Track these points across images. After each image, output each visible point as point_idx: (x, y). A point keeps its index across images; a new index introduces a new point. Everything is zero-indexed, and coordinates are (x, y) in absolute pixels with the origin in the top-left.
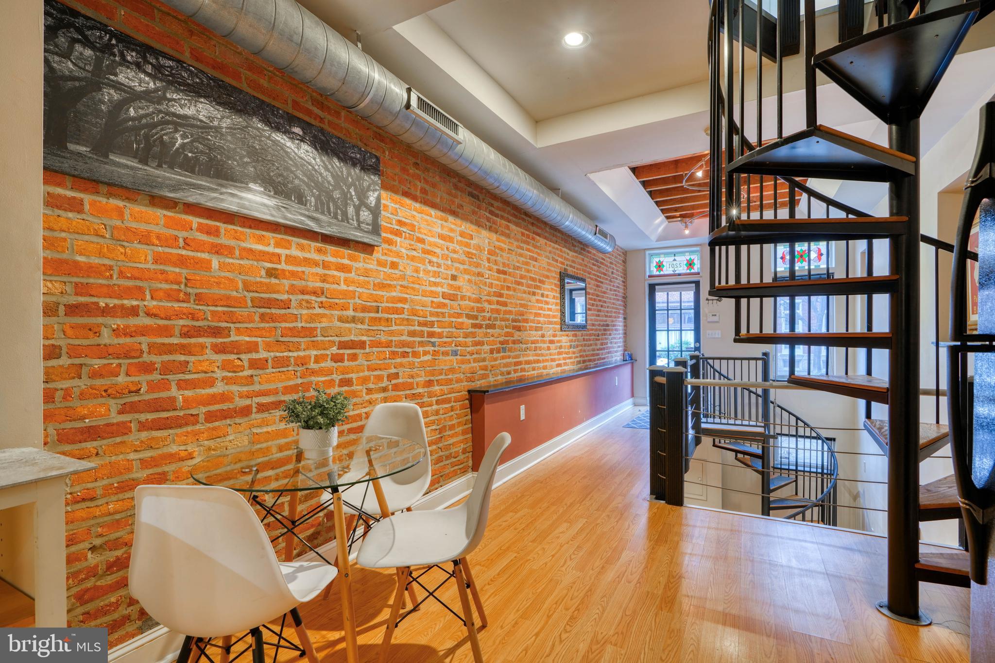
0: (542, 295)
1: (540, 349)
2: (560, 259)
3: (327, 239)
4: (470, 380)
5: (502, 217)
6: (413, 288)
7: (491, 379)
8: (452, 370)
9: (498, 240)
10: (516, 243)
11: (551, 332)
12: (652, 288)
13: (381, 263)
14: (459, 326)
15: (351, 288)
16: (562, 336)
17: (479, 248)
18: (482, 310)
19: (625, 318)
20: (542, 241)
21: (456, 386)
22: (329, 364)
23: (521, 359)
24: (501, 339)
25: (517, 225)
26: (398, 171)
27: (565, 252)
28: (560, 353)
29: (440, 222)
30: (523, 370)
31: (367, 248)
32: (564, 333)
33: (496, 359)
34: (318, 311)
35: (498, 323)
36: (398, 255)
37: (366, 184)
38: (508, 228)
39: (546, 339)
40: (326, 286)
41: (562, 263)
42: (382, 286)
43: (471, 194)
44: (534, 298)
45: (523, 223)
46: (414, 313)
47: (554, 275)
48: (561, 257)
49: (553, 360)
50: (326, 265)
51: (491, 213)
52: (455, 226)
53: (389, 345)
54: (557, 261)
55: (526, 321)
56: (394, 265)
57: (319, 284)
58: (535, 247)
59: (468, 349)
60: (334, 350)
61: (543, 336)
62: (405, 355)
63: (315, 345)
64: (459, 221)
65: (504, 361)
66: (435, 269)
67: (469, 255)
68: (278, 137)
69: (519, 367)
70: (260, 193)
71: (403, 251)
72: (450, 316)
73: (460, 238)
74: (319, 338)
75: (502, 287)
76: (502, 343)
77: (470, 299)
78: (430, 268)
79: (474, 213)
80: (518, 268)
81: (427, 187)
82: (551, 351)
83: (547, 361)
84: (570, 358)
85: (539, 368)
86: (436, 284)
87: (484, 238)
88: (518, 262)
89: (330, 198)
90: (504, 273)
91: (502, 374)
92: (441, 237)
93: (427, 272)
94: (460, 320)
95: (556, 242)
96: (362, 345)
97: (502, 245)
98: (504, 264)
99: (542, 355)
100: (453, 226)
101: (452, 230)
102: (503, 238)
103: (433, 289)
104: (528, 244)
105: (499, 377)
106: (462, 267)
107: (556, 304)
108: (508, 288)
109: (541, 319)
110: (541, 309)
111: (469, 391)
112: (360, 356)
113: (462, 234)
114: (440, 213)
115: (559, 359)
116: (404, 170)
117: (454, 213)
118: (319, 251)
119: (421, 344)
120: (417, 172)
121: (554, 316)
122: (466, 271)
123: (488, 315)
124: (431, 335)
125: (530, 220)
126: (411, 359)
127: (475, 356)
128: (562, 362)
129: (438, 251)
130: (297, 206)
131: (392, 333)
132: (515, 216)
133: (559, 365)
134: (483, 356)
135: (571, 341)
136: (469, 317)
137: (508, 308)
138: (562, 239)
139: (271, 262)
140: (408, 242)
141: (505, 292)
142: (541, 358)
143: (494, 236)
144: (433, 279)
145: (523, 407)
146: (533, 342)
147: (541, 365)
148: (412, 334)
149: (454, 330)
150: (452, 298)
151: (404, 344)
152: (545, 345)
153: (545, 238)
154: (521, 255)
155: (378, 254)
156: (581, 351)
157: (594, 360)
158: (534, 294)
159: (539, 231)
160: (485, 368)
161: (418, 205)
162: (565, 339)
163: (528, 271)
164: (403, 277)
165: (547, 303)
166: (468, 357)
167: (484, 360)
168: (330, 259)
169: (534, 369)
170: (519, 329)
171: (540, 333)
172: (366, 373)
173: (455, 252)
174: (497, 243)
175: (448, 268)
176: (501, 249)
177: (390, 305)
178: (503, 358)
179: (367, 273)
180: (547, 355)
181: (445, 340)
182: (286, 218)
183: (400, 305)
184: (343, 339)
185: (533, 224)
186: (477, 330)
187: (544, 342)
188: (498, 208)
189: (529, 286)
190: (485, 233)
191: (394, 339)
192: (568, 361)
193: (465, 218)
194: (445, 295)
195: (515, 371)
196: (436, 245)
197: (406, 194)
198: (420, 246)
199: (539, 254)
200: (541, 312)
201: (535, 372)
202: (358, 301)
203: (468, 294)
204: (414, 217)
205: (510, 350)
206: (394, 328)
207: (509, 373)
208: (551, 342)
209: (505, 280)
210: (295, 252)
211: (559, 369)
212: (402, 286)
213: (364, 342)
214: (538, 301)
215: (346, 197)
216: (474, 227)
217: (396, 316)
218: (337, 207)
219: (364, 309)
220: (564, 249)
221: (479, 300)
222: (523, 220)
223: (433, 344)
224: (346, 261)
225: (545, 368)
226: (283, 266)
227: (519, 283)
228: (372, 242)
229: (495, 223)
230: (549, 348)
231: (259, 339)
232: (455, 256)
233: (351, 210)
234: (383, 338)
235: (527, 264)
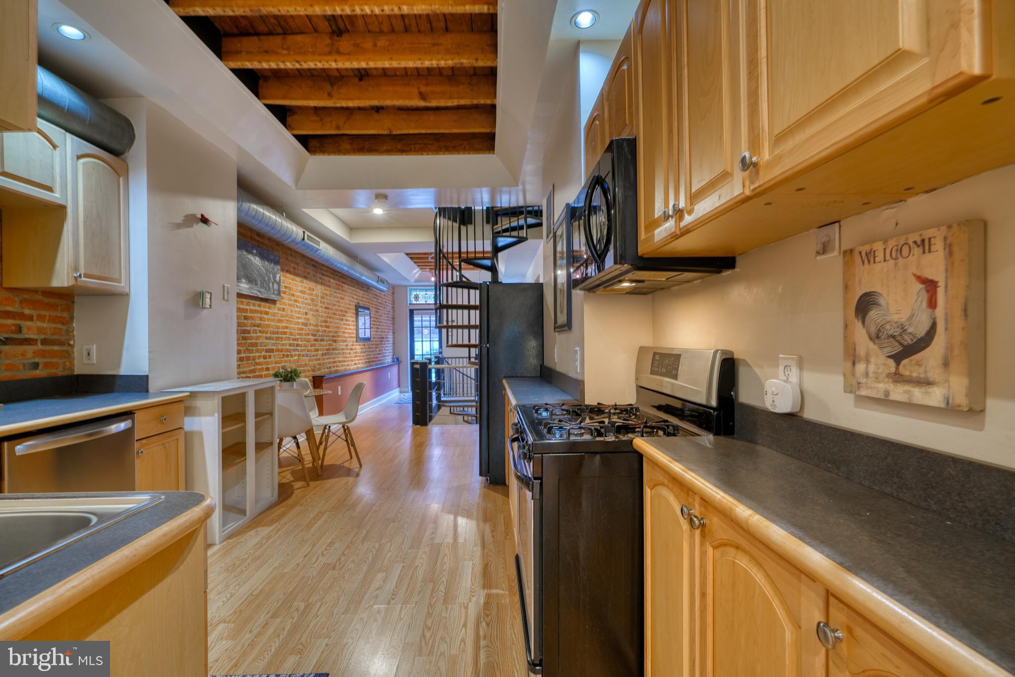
0: (347, 320)
1: (346, 353)
2: (355, 297)
3: (262, 300)
4: (313, 371)
5: (327, 276)
6: (291, 321)
7: (322, 371)
8: (306, 365)
9: (325, 290)
10: (333, 290)
11: (351, 343)
12: (412, 312)
13: (279, 309)
14: (309, 340)
15: (269, 323)
16: (356, 345)
17: (317, 296)
18: (318, 331)
19: (394, 333)
20: (346, 287)
21: (308, 373)
22: (262, 360)
23: (336, 360)
24: (327, 347)
25: (334, 279)
26: (284, 260)
27: (358, 292)
28: (356, 357)
29: (300, 284)
30: (337, 366)
31: (274, 302)
32: (358, 343)
33: (324, 360)
34: (259, 334)
35: (325, 338)
36: (285, 304)
37: (275, 271)
38: (329, 281)
39: (349, 347)
40: (261, 322)
41: (357, 299)
42: (280, 321)
43: (314, 266)
44: (342, 322)
45: (337, 277)
46: (291, 334)
47: (352, 307)
48: (356, 295)
49: (352, 361)
50: (261, 312)
51: (322, 274)
52: (308, 284)
53: (282, 350)
54: (353, 298)
55: (338, 336)
56: (284, 310)
57: (259, 322)
58: (343, 291)
59: (313, 353)
60: (264, 353)
61: (347, 345)
62: (287, 356)
63: (258, 351)
64: (308, 282)
65: (328, 361)
66: (299, 310)
67: (312, 300)
68: (250, 256)
69: (335, 365)
70: (245, 283)
71: (287, 301)
72: (305, 335)
73: (308, 291)
74: (259, 348)
75: (327, 317)
76: (327, 350)
77: (313, 325)
78: (297, 309)
79: (314, 275)
80: (334, 305)
81: (296, 266)
82: (352, 355)
83: (348, 361)
84: (361, 360)
85: (345, 366)
86: (299, 318)
87: (319, 289)
88: (334, 301)
89: (264, 280)
90: (328, 308)
91: (327, 368)
92: (302, 292)
93: (296, 311)
94: (309, 337)
95: (353, 286)
96: (271, 351)
97: (327, 292)
98: (328, 303)
99: (346, 357)
100: (306, 285)
101: (305, 287)
102: (327, 288)
103: (298, 320)
104: (339, 289)
105: (326, 370)
106: (309, 307)
107: (354, 325)
108: (330, 317)
109: (346, 335)
110: (346, 329)
111: (313, 377)
112: (272, 357)
113: (310, 289)
114: (300, 279)
115: (355, 360)
116: (287, 259)
117: (306, 278)
118: (259, 306)
119: (294, 350)
120: (292, 258)
121: (353, 333)
122: (311, 310)
123: (320, 333)
124: (298, 345)
125: (340, 275)
126: (290, 358)
127: (315, 357)
128: (357, 362)
129: (300, 300)
130: (254, 286)
131: (283, 345)
132: (333, 274)
133: (355, 364)
134: (319, 357)
135: (362, 349)
136: (313, 335)
137: (330, 329)
138: (357, 284)
139: (245, 313)
140: (288, 296)
141: (328, 320)
142: (346, 359)
143: (323, 287)
144: (298, 315)
145: (339, 387)
146: (342, 349)
147: (346, 363)
148: (290, 345)
149: (306, 343)
150: (305, 325)
151: (287, 350)
152: (348, 351)
153: (348, 284)
154: (336, 297)
155: (278, 305)
156: (367, 355)
157: (375, 361)
158: (342, 320)
159: (345, 281)
160: (319, 364)
161: (291, 276)
162: (358, 348)
163: (339, 306)
164: (287, 315)
165: (349, 325)
166: (312, 358)
167: (319, 360)
168: (262, 309)
169: (342, 366)
170: (335, 341)
171: (345, 343)
172: (274, 365)
173: (306, 299)
174: (324, 291)
175: (304, 308)
176: (326, 295)
177: (282, 330)
178: (327, 359)
179: (274, 314)
180: (349, 357)
181: (303, 348)
182: (252, 293)
183: (286, 330)
184: (268, 348)
185: (341, 277)
186: (316, 343)
187: (347, 349)
188: (325, 271)
189: (340, 315)
190: (319, 286)
191: (284, 348)
192: (360, 361)
193: (311, 280)
194: (303, 324)
195: (334, 367)
196: (299, 297)
197: (288, 271)
198: (293, 298)
199: (344, 295)
200: (346, 330)
201: (343, 368)
202: (271, 329)
203: (312, 322)
204: (290, 283)
205: (331, 354)
206: (284, 342)
207: (330, 368)
208: (351, 349)
209: (328, 313)
210: (252, 307)
211: (355, 366)
212: (287, 320)
213: (273, 349)
214: (344, 324)
215: (269, 278)
216: (314, 284)
217: (284, 336)
218: (266, 284)
219: (274, 333)
220: (358, 290)
221: (317, 326)
222: (337, 275)
223: (298, 350)
224: (267, 310)
225: (348, 365)
226: (248, 314)
227: (335, 314)
228: (276, 299)
229: (323, 280)
230: (350, 353)
231: (242, 348)
232: (306, 301)
233: (271, 284)
234: (280, 347)
235: (339, 302)
